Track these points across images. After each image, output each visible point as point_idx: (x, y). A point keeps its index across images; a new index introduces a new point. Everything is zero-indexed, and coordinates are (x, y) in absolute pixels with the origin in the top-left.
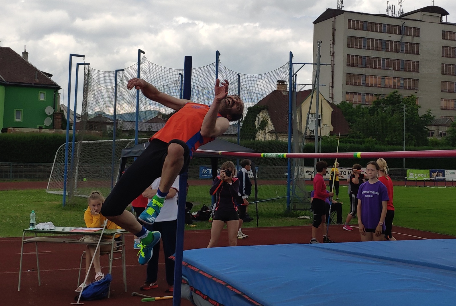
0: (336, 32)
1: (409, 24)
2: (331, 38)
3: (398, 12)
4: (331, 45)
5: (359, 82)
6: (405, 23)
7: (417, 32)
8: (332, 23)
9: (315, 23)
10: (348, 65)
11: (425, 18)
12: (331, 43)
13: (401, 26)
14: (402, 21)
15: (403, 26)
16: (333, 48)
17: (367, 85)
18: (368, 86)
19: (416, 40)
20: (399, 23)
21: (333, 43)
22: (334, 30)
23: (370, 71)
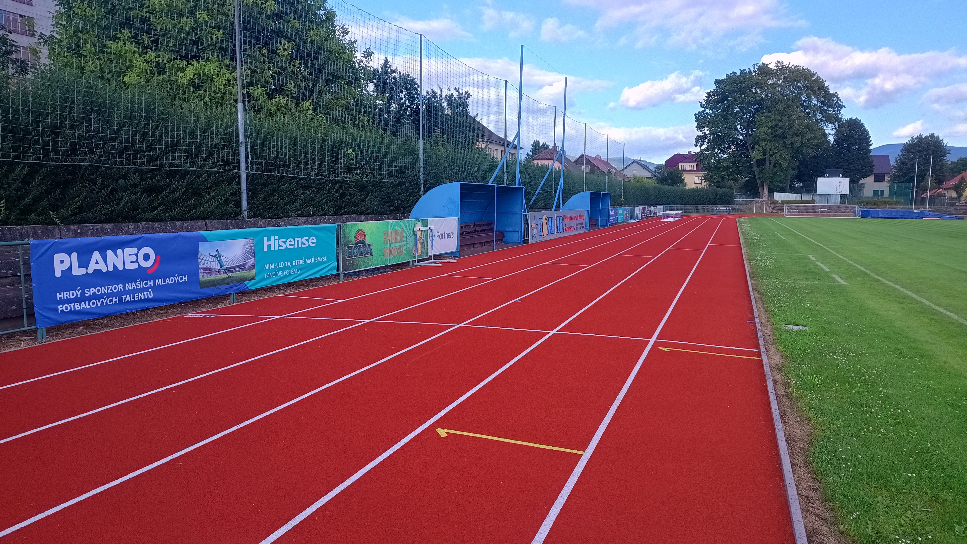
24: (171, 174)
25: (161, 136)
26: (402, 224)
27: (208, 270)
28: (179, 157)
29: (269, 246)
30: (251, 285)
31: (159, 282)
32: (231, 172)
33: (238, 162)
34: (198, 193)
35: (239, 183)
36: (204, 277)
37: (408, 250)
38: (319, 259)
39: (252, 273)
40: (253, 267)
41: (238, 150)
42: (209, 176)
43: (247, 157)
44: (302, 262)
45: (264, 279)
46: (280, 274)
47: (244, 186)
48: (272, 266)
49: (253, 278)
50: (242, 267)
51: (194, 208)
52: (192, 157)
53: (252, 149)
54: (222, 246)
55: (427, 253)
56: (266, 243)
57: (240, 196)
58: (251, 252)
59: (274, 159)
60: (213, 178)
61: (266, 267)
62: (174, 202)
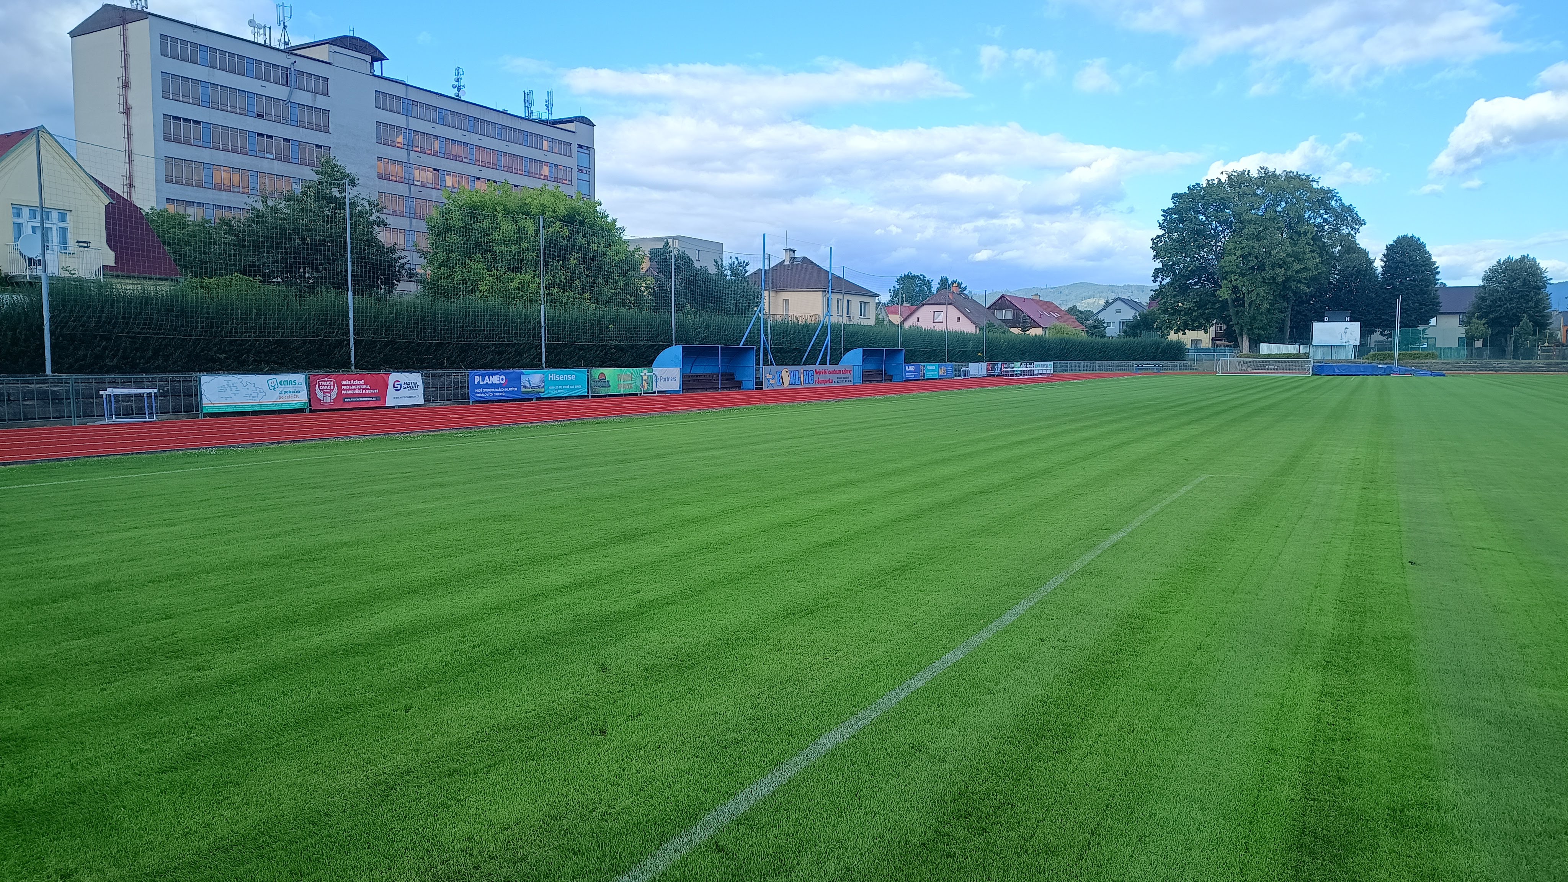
0: (132, 61)
1: (303, 65)
2: (120, 73)
3: (278, 40)
4: (121, 90)
5: (197, 179)
6: (295, 62)
7: (322, 86)
8: (118, 40)
9: (73, 34)
10: (167, 138)
11: (338, 60)
12: (121, 85)
13: (287, 68)
14: (289, 57)
15: (292, 69)
16: (125, 96)
17: (217, 187)
18: (220, 190)
19: (321, 102)
20: (284, 61)
21: (126, 86)
22: (126, 55)
23: (220, 157)
24: (508, 345)
25: (504, 327)
26: (632, 371)
27: (525, 387)
28: (512, 337)
29: (551, 378)
30: (542, 395)
31: (507, 389)
32: (537, 343)
33: (541, 337)
34: (520, 354)
35: (541, 348)
36: (523, 390)
37: (636, 387)
38: (576, 387)
39: (543, 390)
40: (544, 387)
41: (541, 330)
42: (526, 346)
43: (545, 334)
44: (568, 387)
45: (548, 393)
46: (556, 392)
47: (543, 350)
48: (553, 388)
49: (544, 392)
50: (539, 387)
51: (518, 362)
52: (517, 336)
53: (548, 330)
54: (531, 377)
55: (652, 390)
56: (550, 377)
57: (542, 356)
58: (543, 380)
59: (560, 334)
60: (527, 346)
61: (550, 388)
62: (509, 359)
